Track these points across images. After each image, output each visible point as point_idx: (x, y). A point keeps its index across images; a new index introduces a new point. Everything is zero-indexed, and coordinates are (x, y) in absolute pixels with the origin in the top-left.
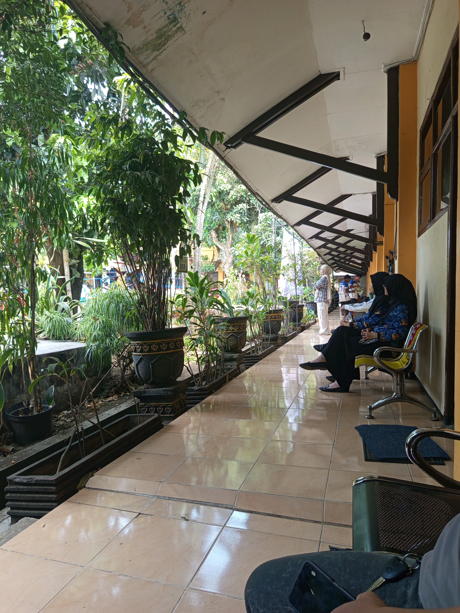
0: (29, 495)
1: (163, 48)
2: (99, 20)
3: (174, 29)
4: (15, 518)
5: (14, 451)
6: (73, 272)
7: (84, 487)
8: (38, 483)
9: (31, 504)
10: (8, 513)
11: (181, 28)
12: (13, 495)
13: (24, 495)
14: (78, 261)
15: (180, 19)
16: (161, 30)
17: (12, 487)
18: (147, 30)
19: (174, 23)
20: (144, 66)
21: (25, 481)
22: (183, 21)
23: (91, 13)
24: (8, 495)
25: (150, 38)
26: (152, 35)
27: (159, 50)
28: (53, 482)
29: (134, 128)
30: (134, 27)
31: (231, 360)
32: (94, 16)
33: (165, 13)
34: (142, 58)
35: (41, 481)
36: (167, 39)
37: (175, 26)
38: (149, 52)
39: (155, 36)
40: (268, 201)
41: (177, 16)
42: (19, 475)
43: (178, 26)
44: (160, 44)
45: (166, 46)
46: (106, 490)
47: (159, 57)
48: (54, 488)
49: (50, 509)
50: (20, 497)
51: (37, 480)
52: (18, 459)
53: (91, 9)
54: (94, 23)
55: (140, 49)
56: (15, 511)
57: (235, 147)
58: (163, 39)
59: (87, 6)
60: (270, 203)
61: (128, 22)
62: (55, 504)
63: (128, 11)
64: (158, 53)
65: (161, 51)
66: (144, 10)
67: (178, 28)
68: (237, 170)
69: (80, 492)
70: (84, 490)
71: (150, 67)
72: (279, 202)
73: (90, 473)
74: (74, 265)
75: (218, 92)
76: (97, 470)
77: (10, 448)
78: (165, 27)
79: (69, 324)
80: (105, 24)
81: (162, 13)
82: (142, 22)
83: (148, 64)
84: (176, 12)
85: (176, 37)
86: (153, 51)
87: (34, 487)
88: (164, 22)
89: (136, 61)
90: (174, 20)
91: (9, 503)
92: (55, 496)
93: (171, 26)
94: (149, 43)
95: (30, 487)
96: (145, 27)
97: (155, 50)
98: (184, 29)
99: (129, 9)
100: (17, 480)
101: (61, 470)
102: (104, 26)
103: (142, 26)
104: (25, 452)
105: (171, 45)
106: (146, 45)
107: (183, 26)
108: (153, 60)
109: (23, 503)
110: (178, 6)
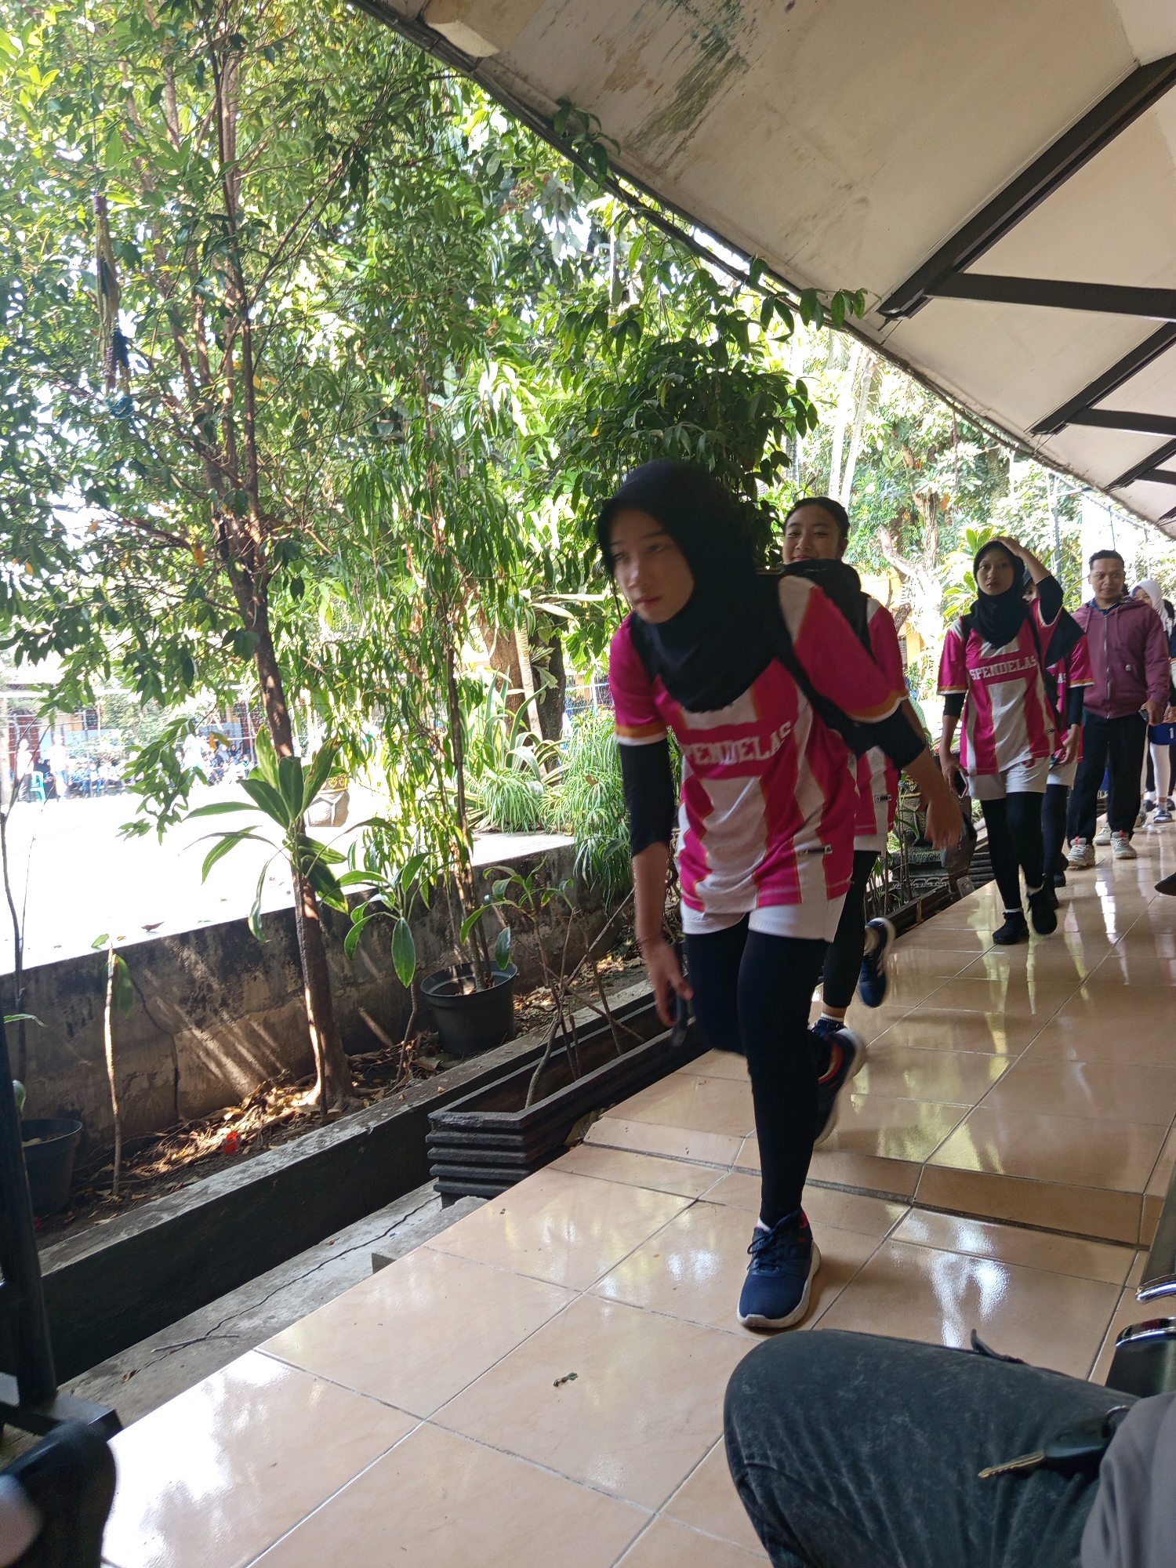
0: (472, 1152)
1: (699, 118)
2: (544, 99)
3: (721, 66)
4: (449, 1198)
5: (440, 1068)
6: (542, 677)
7: (581, 1141)
8: (487, 1128)
9: (478, 1170)
10: (436, 1188)
11: (737, 60)
12: (442, 1150)
13: (463, 1152)
14: (551, 650)
15: (733, 38)
16: (688, 77)
17: (439, 1134)
18: (655, 87)
19: (719, 54)
20: (658, 172)
21: (463, 1122)
22: (739, 42)
23: (526, 87)
24: (433, 1150)
25: (665, 104)
26: (668, 96)
27: (688, 126)
28: (518, 1126)
29: (646, 322)
30: (625, 89)
31: (932, 866)
32: (534, 93)
33: (695, 37)
34: (650, 154)
35: (493, 1122)
36: (706, 96)
37: (720, 59)
38: (665, 136)
39: (674, 98)
40: (1021, 435)
41: (723, 34)
42: (451, 1110)
43: (729, 56)
44: (689, 112)
45: (704, 112)
46: (626, 1150)
47: (690, 143)
48: (519, 1138)
49: (511, 1182)
50: (456, 1155)
51: (485, 1122)
52: (449, 1084)
53: (525, 79)
54: (534, 106)
55: (643, 134)
56: (448, 1184)
57: (908, 313)
58: (696, 97)
59: (517, 74)
60: (1028, 438)
61: (611, 83)
62: (523, 1172)
63: (608, 60)
64: (685, 133)
65: (693, 126)
66: (643, 45)
67: (730, 61)
69: (574, 1151)
70: (580, 1148)
71: (672, 170)
72: (1056, 432)
73: (593, 1114)
74: (543, 659)
75: (849, 187)
76: (607, 1108)
77: (434, 1063)
78: (697, 67)
79: (538, 797)
80: (559, 102)
81: (688, 39)
82: (642, 73)
83: (666, 165)
84: (721, 27)
85: (727, 83)
86: (676, 130)
87: (481, 1136)
88: (694, 56)
89: (638, 164)
90: (717, 46)
91: (435, 1168)
92: (521, 1155)
93: (713, 61)
94: (663, 116)
95: (472, 1136)
96: (650, 83)
97: (680, 129)
98: (744, 61)
99: (610, 52)
100: (447, 1120)
101: (534, 1101)
102: (558, 108)
103: (644, 81)
104: (463, 1070)
105: (718, 107)
106: (656, 124)
107: (742, 54)
108: (677, 152)
109: (463, 1169)
110: (723, 12)
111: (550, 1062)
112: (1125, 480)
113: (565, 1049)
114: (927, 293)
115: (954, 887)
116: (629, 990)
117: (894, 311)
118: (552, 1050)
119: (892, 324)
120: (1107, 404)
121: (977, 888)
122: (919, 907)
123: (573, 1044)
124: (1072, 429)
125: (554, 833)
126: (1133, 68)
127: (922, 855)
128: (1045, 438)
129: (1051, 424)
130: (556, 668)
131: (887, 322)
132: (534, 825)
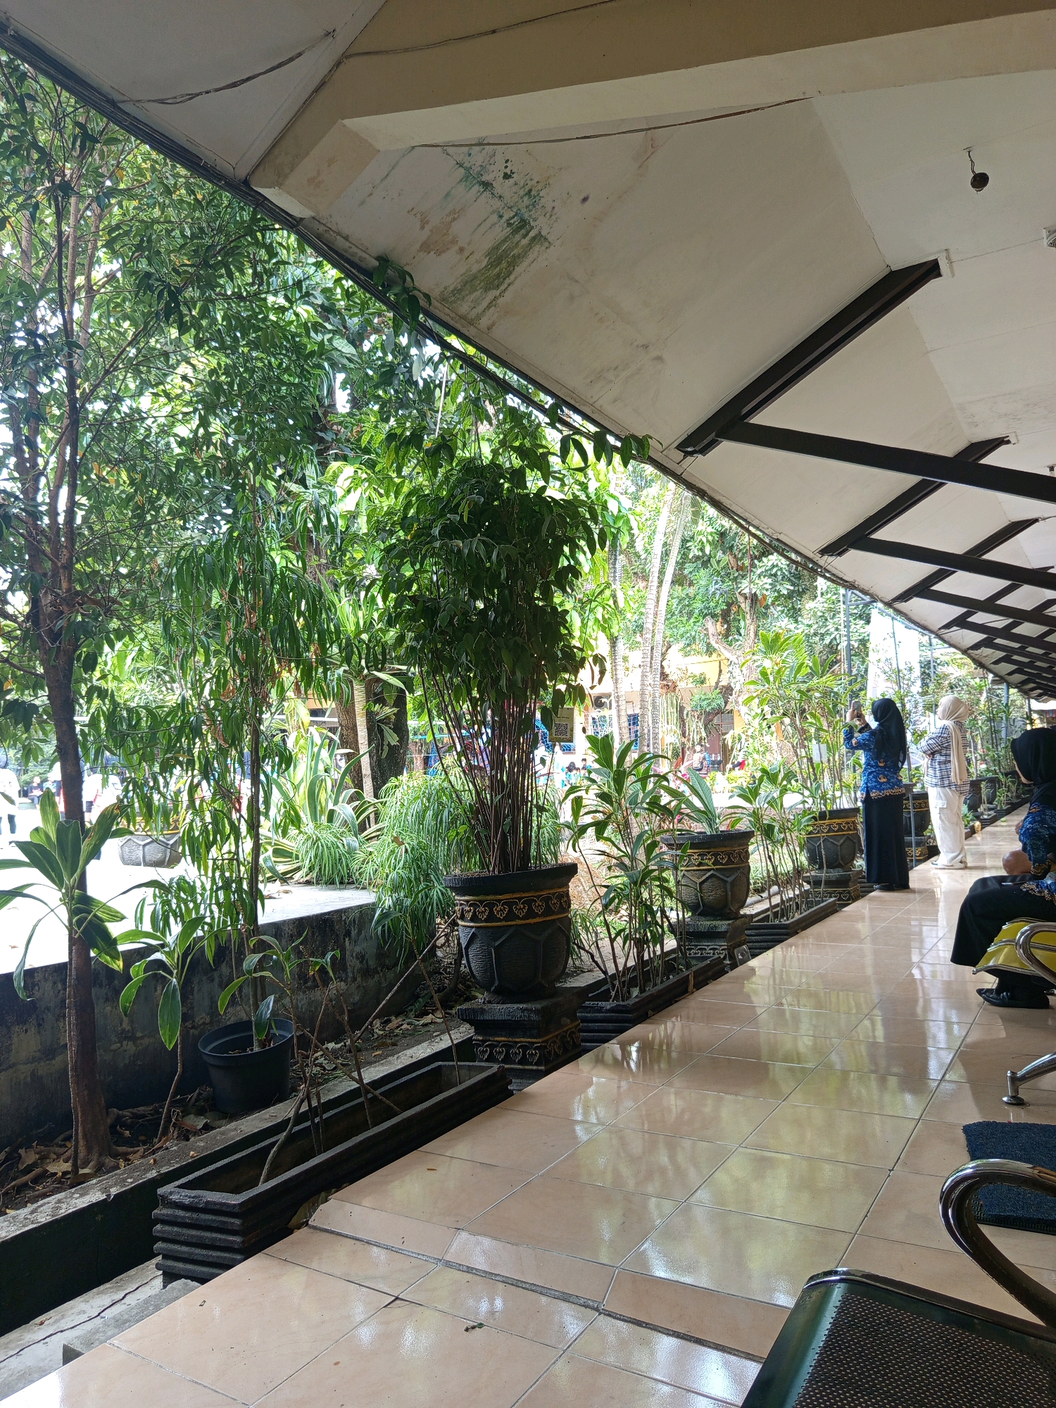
0: (194, 1232)
1: (507, 281)
2: (364, 255)
3: (525, 241)
4: (170, 1277)
5: (207, 1128)
6: (386, 733)
7: (306, 1224)
8: (210, 1209)
9: (198, 1251)
10: (158, 1267)
11: (539, 238)
12: (167, 1228)
13: (185, 1231)
14: (395, 710)
15: (535, 220)
16: (496, 248)
17: (165, 1211)
18: (466, 253)
19: (523, 231)
20: (471, 323)
21: (187, 1201)
22: (541, 224)
23: (347, 244)
24: (158, 1227)
25: (475, 268)
26: (477, 262)
27: (498, 287)
28: (236, 1210)
29: (460, 444)
30: (439, 253)
31: (712, 935)
32: (354, 249)
33: (501, 217)
34: (464, 308)
35: (215, 1203)
36: (513, 263)
37: (525, 236)
38: (478, 293)
39: (484, 263)
40: (810, 555)
41: (526, 216)
42: (179, 1187)
43: (532, 234)
44: (498, 276)
45: (512, 277)
46: (346, 1236)
47: (501, 301)
48: (237, 1222)
49: (227, 1266)
50: (178, 1234)
51: (208, 1202)
52: (204, 1148)
53: (346, 238)
54: (356, 260)
55: (457, 291)
56: (170, 1263)
57: (704, 451)
58: (504, 264)
59: (339, 234)
60: (817, 558)
61: (426, 247)
62: (239, 1257)
63: (422, 228)
64: (497, 293)
65: (502, 288)
66: (454, 219)
67: (534, 238)
68: (717, 497)
69: (297, 1234)
70: (304, 1230)
71: (484, 322)
72: (840, 554)
73: (323, 1194)
74: (388, 718)
75: (646, 347)
76: (339, 1188)
77: (200, 1122)
78: (504, 241)
79: (351, 851)
80: (378, 258)
81: (495, 218)
82: (454, 242)
83: (479, 317)
84: (523, 211)
85: (531, 256)
86: (486, 289)
87: (203, 1216)
88: (500, 232)
89: (453, 315)
90: (522, 225)
91: (159, 1245)
92: (238, 1239)
93: (518, 237)
94: (475, 278)
95: (195, 1216)
96: (462, 250)
97: (490, 289)
98: (546, 239)
99: (424, 223)
100: (174, 1197)
101: (266, 1181)
102: (377, 263)
103: (456, 248)
104: (223, 1133)
105: (524, 274)
106: (469, 283)
107: (543, 233)
108: (489, 307)
109: (184, 1249)
110: (526, 199)
111: (291, 1138)
112: (905, 596)
113: (309, 1123)
114: (718, 435)
115: (732, 957)
116: (409, 1052)
117: (689, 449)
118: (294, 1125)
119: (690, 459)
120: (883, 534)
121: (754, 956)
122: (691, 978)
123: (317, 1120)
124: (853, 554)
125: (364, 888)
126: (887, 272)
127: (705, 924)
128: (831, 559)
129: (835, 548)
130: (400, 727)
131: (685, 457)
132: (347, 881)
